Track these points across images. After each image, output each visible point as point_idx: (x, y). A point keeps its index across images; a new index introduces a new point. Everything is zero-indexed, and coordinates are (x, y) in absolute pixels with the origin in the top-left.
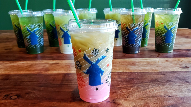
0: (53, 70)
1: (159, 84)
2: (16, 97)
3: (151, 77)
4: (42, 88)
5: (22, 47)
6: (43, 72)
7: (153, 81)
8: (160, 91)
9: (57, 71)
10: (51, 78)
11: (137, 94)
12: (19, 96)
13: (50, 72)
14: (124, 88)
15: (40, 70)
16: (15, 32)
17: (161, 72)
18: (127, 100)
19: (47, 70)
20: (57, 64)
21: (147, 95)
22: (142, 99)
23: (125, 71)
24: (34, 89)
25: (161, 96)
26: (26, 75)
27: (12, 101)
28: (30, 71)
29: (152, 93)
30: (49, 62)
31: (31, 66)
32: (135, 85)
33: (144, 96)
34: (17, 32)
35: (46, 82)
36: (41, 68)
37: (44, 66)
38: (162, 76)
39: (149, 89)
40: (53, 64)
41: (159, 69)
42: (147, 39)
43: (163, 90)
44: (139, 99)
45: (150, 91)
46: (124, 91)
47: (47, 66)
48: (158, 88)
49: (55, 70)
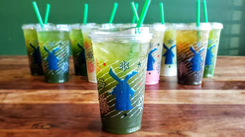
0: (89, 100)
1: (235, 117)
2: (48, 126)
3: (224, 109)
4: (80, 118)
5: (36, 74)
6: (77, 102)
7: (226, 114)
8: (238, 124)
9: (94, 101)
10: (89, 108)
11: (207, 126)
12: (52, 126)
13: (85, 102)
14: (189, 120)
15: (72, 100)
16: (29, 53)
17: (237, 105)
18: (195, 132)
19: (80, 100)
20: (92, 94)
21: (221, 128)
22: (215, 131)
23: (187, 103)
24: (70, 119)
25: (240, 129)
26: (54, 105)
27: (46, 131)
28: (57, 100)
29: (227, 126)
30: (81, 92)
31: (57, 95)
32: (203, 117)
33: (217, 128)
34: (31, 54)
35: (83, 112)
36: (72, 97)
37: (75, 96)
38: (238, 109)
39: (223, 122)
40: (87, 94)
41: (234, 102)
42: (213, 67)
43: (243, 123)
44: (211, 131)
45: (224, 124)
46: (189, 123)
47: (80, 96)
48: (235, 120)
49: (91, 100)
